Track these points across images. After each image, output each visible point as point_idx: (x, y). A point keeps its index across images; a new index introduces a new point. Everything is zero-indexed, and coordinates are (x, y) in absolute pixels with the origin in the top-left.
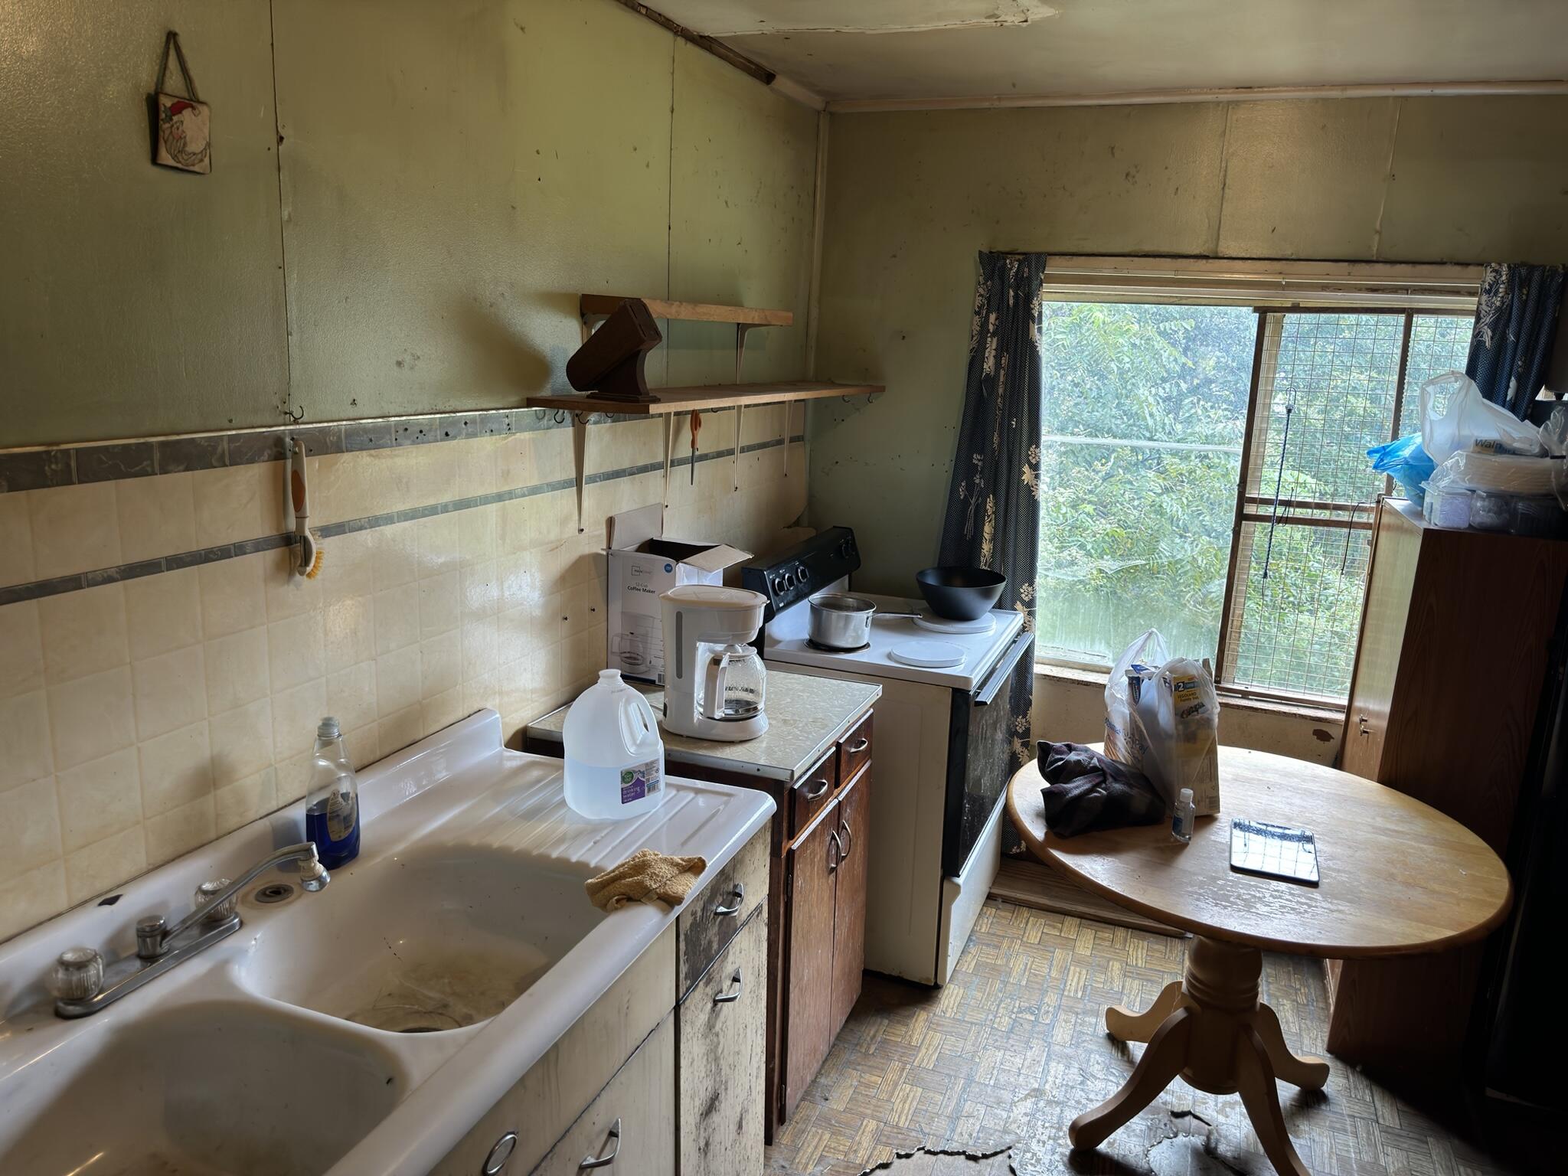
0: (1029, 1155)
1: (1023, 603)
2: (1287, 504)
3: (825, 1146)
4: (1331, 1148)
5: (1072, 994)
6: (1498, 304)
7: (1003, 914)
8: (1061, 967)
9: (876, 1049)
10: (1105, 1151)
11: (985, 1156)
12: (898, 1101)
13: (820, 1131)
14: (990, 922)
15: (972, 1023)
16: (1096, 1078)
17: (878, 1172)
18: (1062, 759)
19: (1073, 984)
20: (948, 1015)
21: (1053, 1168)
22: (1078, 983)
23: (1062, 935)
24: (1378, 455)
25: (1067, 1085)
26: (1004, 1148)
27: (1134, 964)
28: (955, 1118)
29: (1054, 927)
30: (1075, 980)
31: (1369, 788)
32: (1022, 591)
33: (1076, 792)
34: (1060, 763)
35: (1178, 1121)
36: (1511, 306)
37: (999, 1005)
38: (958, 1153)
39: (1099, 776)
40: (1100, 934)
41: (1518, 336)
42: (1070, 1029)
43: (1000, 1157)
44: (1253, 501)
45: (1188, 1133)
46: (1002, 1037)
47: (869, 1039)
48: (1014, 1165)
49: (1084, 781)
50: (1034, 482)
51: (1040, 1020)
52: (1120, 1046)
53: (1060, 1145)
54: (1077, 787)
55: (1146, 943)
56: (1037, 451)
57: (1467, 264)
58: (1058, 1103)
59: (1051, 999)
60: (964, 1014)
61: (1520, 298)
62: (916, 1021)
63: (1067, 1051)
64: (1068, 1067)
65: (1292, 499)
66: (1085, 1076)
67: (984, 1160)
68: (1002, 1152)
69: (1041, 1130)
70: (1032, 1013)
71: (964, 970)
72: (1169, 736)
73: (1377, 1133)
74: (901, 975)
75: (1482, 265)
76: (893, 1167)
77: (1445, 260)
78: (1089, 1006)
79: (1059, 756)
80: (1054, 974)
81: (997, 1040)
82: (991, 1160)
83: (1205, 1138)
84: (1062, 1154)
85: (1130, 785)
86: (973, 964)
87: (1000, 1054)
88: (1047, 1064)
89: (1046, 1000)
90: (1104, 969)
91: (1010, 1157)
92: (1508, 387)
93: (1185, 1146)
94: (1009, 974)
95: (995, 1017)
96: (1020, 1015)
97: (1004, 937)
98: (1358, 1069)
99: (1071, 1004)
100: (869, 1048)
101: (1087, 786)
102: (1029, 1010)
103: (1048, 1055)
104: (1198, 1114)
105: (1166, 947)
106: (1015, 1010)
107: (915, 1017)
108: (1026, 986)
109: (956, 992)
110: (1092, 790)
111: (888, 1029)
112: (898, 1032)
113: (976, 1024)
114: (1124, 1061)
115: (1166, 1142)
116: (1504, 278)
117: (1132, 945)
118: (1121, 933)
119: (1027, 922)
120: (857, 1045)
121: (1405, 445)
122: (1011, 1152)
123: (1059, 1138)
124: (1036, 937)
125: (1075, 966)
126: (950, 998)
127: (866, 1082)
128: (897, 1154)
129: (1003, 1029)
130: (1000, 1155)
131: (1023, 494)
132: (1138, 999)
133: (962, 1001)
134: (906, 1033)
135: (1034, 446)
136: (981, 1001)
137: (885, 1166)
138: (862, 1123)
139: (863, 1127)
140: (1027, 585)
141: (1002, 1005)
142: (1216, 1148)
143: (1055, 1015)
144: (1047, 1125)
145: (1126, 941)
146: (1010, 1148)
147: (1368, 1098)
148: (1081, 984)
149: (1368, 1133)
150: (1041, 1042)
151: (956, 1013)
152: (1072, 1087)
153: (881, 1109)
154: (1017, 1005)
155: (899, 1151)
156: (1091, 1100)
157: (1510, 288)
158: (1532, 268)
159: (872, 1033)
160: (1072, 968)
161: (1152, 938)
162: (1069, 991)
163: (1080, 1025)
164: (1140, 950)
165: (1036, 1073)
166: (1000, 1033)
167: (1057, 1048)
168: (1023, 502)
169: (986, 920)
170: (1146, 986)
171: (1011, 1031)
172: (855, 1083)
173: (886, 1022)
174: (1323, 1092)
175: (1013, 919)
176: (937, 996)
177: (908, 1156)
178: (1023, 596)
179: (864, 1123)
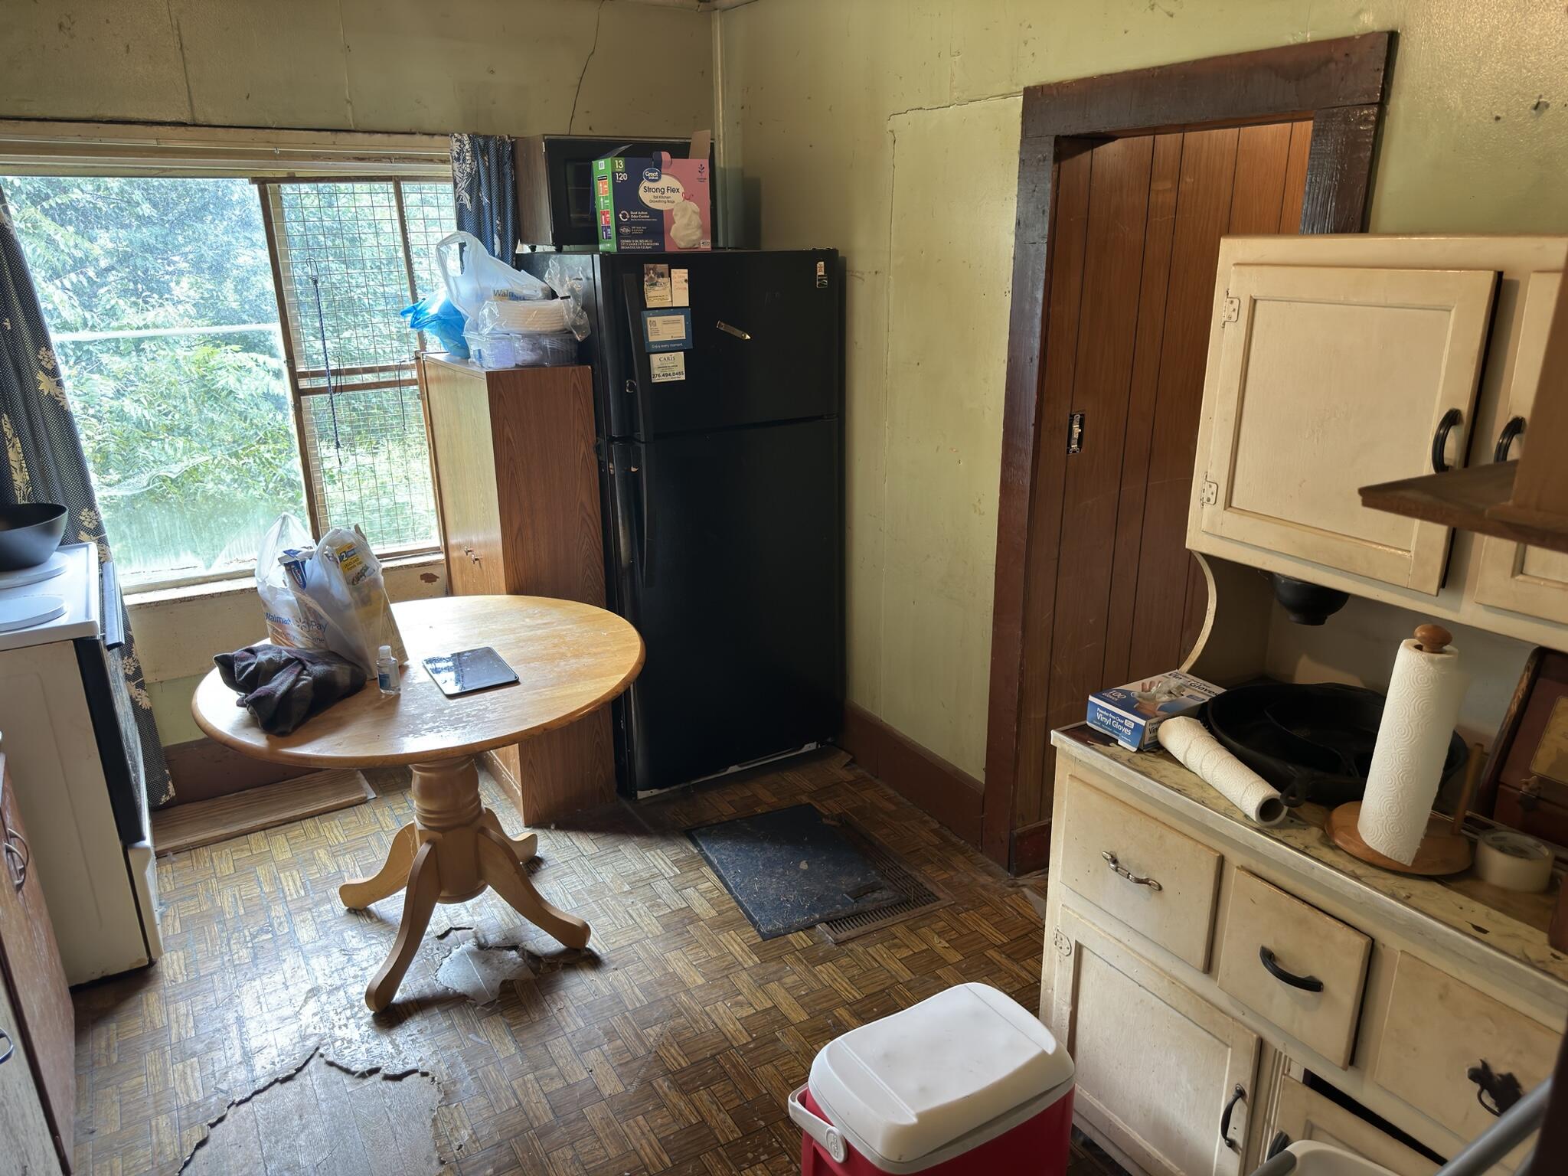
0: (338, 1043)
1: (89, 531)
2: (337, 373)
3: (123, 1171)
4: (564, 891)
5: (295, 896)
6: (469, 170)
7: (180, 865)
8: (270, 880)
9: (119, 1055)
10: (401, 999)
11: (299, 1070)
12: (177, 1083)
13: (107, 1163)
14: (171, 878)
15: (211, 974)
16: (360, 950)
17: (198, 1153)
18: (251, 664)
19: (291, 888)
20: (180, 982)
21: (366, 1039)
22: (295, 885)
23: (255, 852)
24: (411, 314)
25: (337, 970)
26: (312, 1053)
27: (337, 843)
28: (247, 1058)
29: (242, 850)
30: (291, 883)
31: (503, 601)
32: (82, 518)
33: (283, 688)
34: (252, 668)
35: (446, 940)
36: (478, 171)
37: (229, 944)
38: (271, 1084)
39: (296, 665)
40: (290, 835)
41: (490, 199)
42: (312, 925)
43: (312, 1062)
44: (304, 375)
45: (458, 945)
46: (249, 968)
47: (103, 1051)
48: (330, 1059)
49: (285, 675)
50: (58, 391)
51: (278, 933)
52: (364, 914)
53: (361, 1018)
54: (282, 683)
55: (337, 822)
56: (50, 353)
57: (432, 135)
58: (338, 989)
59: (278, 911)
60: (197, 971)
61: (484, 165)
62: (148, 1005)
63: (320, 943)
64: (328, 955)
65: (342, 367)
66: (348, 953)
67: (300, 1073)
68: (312, 1056)
69: (336, 1018)
70: (267, 932)
71: (170, 934)
72: (348, 606)
73: (587, 863)
74: (104, 974)
75: (448, 135)
76: (211, 1139)
77: (413, 131)
78: (317, 898)
79: (246, 663)
80: (267, 889)
81: (246, 973)
82: (305, 1070)
83: (474, 940)
84: (367, 1023)
85: (327, 663)
86: (177, 924)
87: (257, 982)
88: (308, 964)
89: (273, 914)
90: (313, 861)
91: (322, 1056)
92: (493, 244)
93: (462, 954)
94: (223, 913)
95: (232, 955)
96: (256, 940)
97: (195, 884)
98: (552, 827)
99: (299, 904)
100: (108, 1058)
101: (292, 678)
102: (263, 931)
103: (304, 957)
104: (458, 926)
105: (356, 815)
106: (248, 939)
107: (145, 1003)
108: (246, 914)
109: (175, 957)
110: (297, 681)
111: (119, 1031)
112: (135, 1026)
113: (215, 973)
114: (376, 922)
115: (446, 961)
116: (467, 147)
117: (325, 829)
118: (308, 824)
119: (212, 860)
120: (93, 1065)
121: (431, 303)
122: (321, 1051)
123: (357, 1013)
124: (229, 868)
125: (284, 872)
126: (171, 964)
127: (129, 1089)
128: (209, 1125)
129: (247, 961)
130: (312, 1060)
131: (47, 406)
132: (358, 869)
133: (187, 962)
134: (144, 1022)
135: (44, 349)
136: (207, 950)
137: (202, 1144)
138: (151, 1127)
139: (154, 1128)
140: (87, 510)
141: (232, 942)
142: (486, 941)
143: (290, 922)
144: (339, 1011)
145: (318, 828)
146: (317, 1049)
147: (569, 843)
148: (299, 884)
149: (581, 867)
150: (291, 950)
151: (187, 975)
152: (343, 969)
153: (163, 1102)
154: (247, 934)
155: (209, 1122)
156: (366, 968)
157: (474, 157)
158: (487, 138)
159: (103, 1044)
160: (282, 875)
161: (339, 814)
162: (291, 895)
163: (319, 917)
164: (335, 830)
165: (302, 976)
166: (245, 966)
167: (309, 947)
168: (50, 417)
169: (166, 880)
170: (358, 855)
171: (255, 957)
172: (116, 1098)
173: (113, 1026)
174: (538, 858)
175: (195, 864)
176: (157, 972)
177: (221, 1120)
178: (86, 523)
179: (153, 1124)
